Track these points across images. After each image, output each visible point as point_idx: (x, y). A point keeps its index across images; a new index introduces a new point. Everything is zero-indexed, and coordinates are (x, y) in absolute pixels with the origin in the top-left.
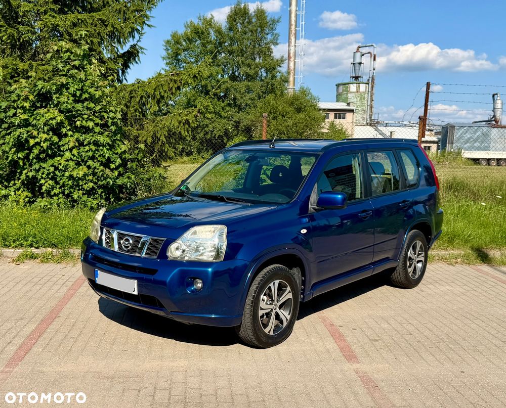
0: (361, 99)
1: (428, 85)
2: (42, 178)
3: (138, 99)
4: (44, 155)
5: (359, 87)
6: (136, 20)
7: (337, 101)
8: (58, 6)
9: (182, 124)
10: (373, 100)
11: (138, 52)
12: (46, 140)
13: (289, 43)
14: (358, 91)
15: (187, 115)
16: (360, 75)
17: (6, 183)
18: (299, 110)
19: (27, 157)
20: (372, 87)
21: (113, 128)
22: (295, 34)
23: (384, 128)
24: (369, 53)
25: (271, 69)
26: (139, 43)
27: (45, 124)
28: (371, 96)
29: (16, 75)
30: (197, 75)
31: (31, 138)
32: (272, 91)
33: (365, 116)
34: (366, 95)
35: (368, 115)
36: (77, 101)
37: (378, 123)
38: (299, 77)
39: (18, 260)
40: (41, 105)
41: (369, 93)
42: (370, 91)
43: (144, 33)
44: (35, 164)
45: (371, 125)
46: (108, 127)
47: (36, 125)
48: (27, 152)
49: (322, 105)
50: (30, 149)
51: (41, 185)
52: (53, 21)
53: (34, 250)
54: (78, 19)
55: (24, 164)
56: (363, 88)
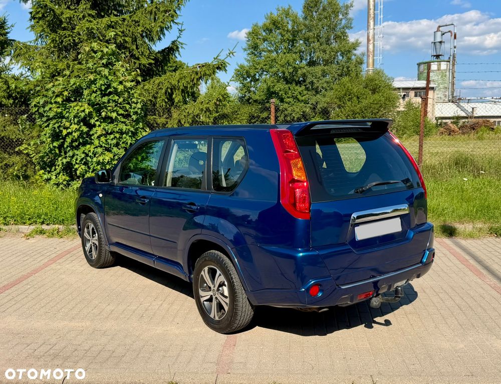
0: (442, 77)
2: (77, 163)
3: (164, 91)
4: (77, 144)
5: (440, 65)
6: (164, 20)
7: (418, 80)
8: (94, 11)
9: (203, 112)
10: (454, 77)
11: (178, 48)
12: (77, 130)
13: (368, 26)
14: (439, 69)
16: (441, 54)
17: (48, 169)
18: (374, 91)
19: (61, 147)
20: (453, 65)
21: (134, 117)
22: (374, 18)
23: (466, 104)
24: (449, 32)
25: (347, 52)
26: (179, 40)
27: (75, 117)
28: (452, 73)
29: (57, 74)
31: (64, 128)
32: (348, 73)
33: (447, 93)
34: (447, 73)
35: (450, 92)
36: (103, 95)
37: (460, 99)
38: (379, 58)
40: (74, 99)
41: (451, 71)
42: (451, 68)
43: (184, 30)
44: (69, 151)
45: (453, 102)
46: (131, 116)
47: (68, 117)
48: (62, 141)
49: (396, 84)
50: (64, 139)
51: (76, 169)
52: (87, 25)
53: (45, 227)
54: (112, 22)
55: (60, 152)
56: (444, 66)
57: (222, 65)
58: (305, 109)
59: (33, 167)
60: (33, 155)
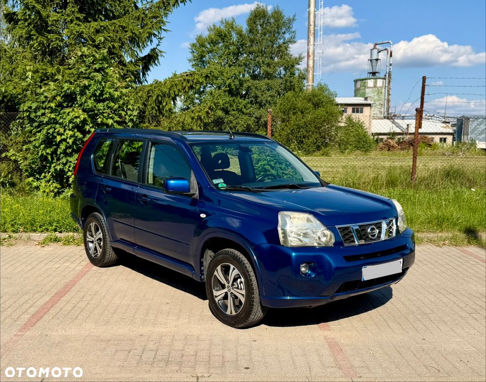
0: (378, 94)
1: (424, 79)
2: (69, 171)
3: (154, 98)
4: (70, 151)
5: (376, 82)
6: (152, 26)
7: (355, 96)
8: (83, 15)
10: (389, 95)
11: (158, 55)
12: (71, 136)
13: (309, 42)
14: (375, 86)
15: (199, 112)
16: (377, 71)
17: (37, 176)
18: (316, 105)
19: (54, 152)
20: (389, 82)
21: (130, 125)
22: (314, 34)
23: (401, 121)
24: (385, 49)
25: (290, 66)
26: (158, 47)
27: (70, 122)
28: (388, 91)
29: (45, 79)
30: (209, 75)
31: (58, 134)
32: (291, 88)
33: (382, 110)
34: (383, 91)
35: (385, 108)
36: (98, 101)
37: (395, 116)
38: (318, 73)
39: (43, 243)
40: (67, 105)
41: (386, 88)
42: (387, 86)
43: (163, 38)
44: (62, 158)
45: (388, 118)
46: (126, 124)
47: (62, 123)
48: (55, 147)
49: (339, 100)
50: (58, 145)
51: (69, 177)
52: (77, 28)
53: (58, 234)
54: (101, 26)
55: (52, 159)
56: (380, 83)
57: (210, 74)
58: (249, 122)
59: (19, 174)
60: (22, 161)
